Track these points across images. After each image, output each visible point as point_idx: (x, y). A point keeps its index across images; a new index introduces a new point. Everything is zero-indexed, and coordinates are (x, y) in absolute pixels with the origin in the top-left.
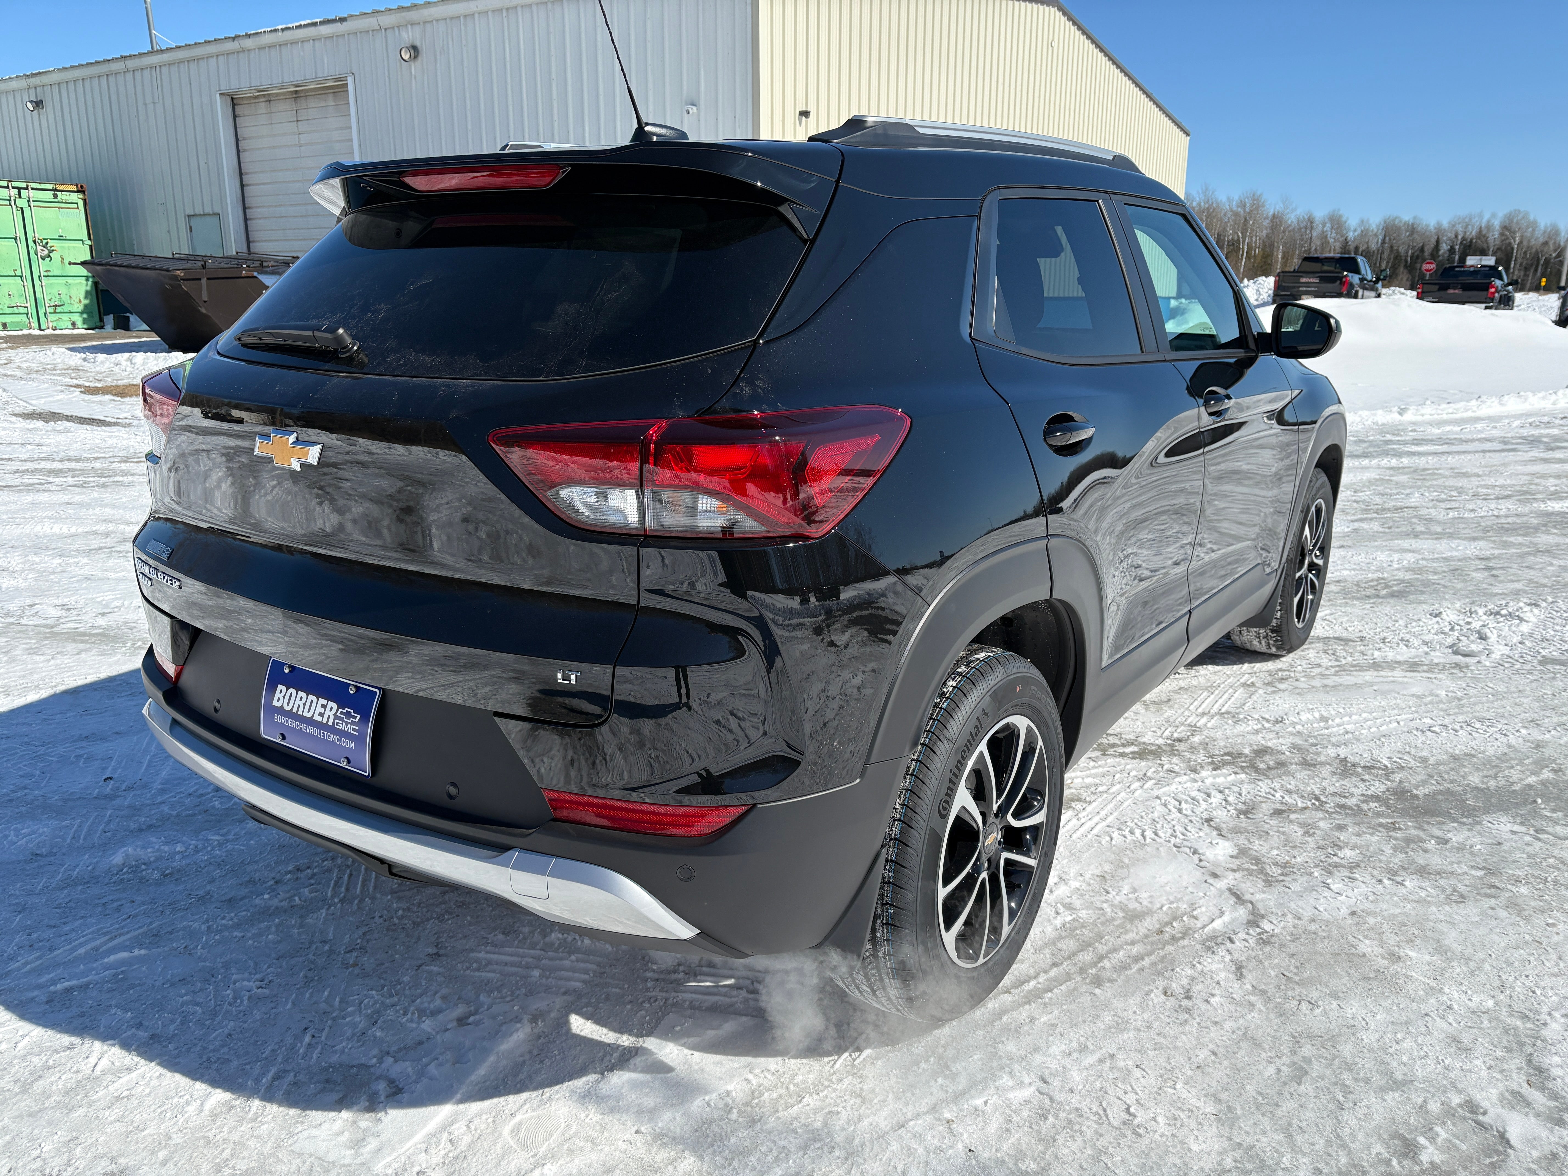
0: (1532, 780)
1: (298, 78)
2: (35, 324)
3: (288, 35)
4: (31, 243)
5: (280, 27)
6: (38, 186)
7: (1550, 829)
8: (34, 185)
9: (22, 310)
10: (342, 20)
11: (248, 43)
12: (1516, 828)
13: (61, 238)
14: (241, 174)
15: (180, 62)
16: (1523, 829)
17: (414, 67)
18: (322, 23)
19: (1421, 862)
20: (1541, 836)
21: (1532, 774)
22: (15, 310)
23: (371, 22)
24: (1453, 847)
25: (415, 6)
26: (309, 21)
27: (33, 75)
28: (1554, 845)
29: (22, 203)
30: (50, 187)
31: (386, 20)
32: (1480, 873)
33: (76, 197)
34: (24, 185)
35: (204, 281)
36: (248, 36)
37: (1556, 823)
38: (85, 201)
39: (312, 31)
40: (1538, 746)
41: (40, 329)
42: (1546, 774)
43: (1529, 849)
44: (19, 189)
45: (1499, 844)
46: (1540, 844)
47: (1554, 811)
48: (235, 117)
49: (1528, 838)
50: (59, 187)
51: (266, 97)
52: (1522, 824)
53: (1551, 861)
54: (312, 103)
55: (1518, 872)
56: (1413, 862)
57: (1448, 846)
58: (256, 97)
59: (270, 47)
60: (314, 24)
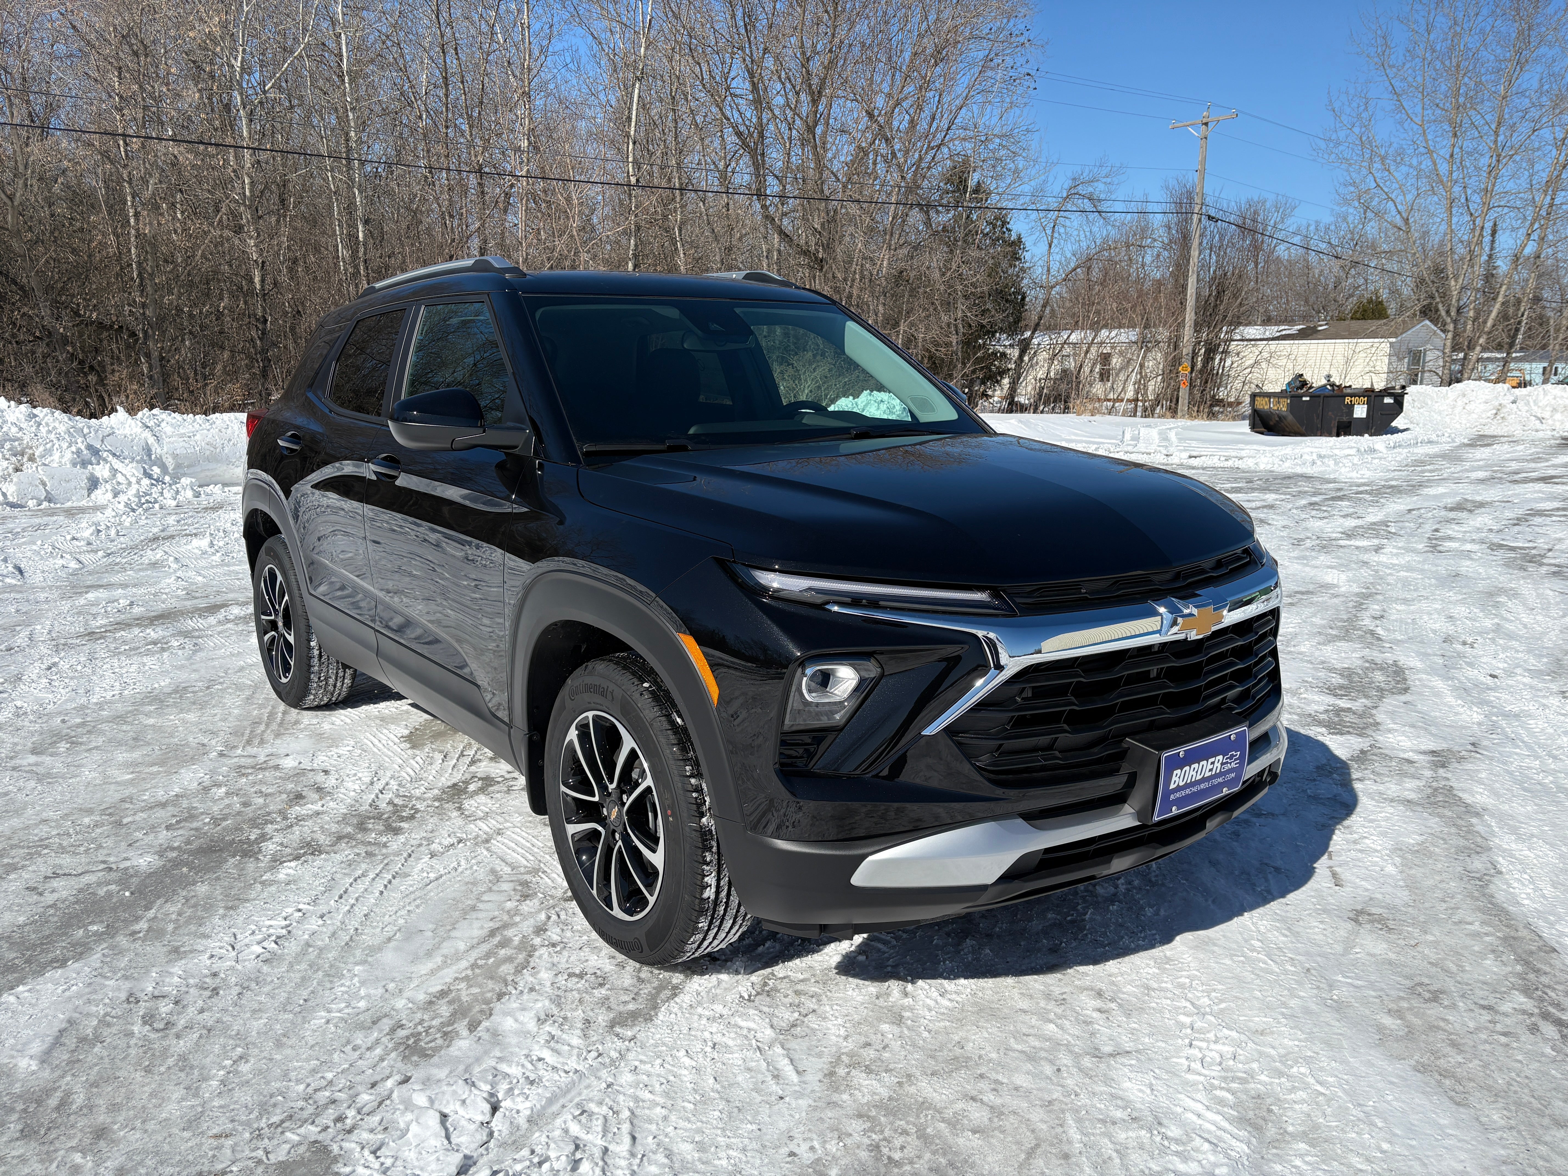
0: (151, 913)
7: (101, 874)
12: (127, 864)
16: (122, 866)
19: (169, 808)
20: (103, 866)
21: (155, 917)
24: (159, 825)
28: (89, 863)
32: (125, 821)
37: (99, 884)
40: (176, 953)
42: (143, 925)
43: (105, 852)
45: (130, 845)
46: (101, 858)
47: (109, 895)
49: (112, 859)
52: (127, 869)
53: (82, 849)
55: (98, 831)
56: (174, 805)
57: (163, 826)
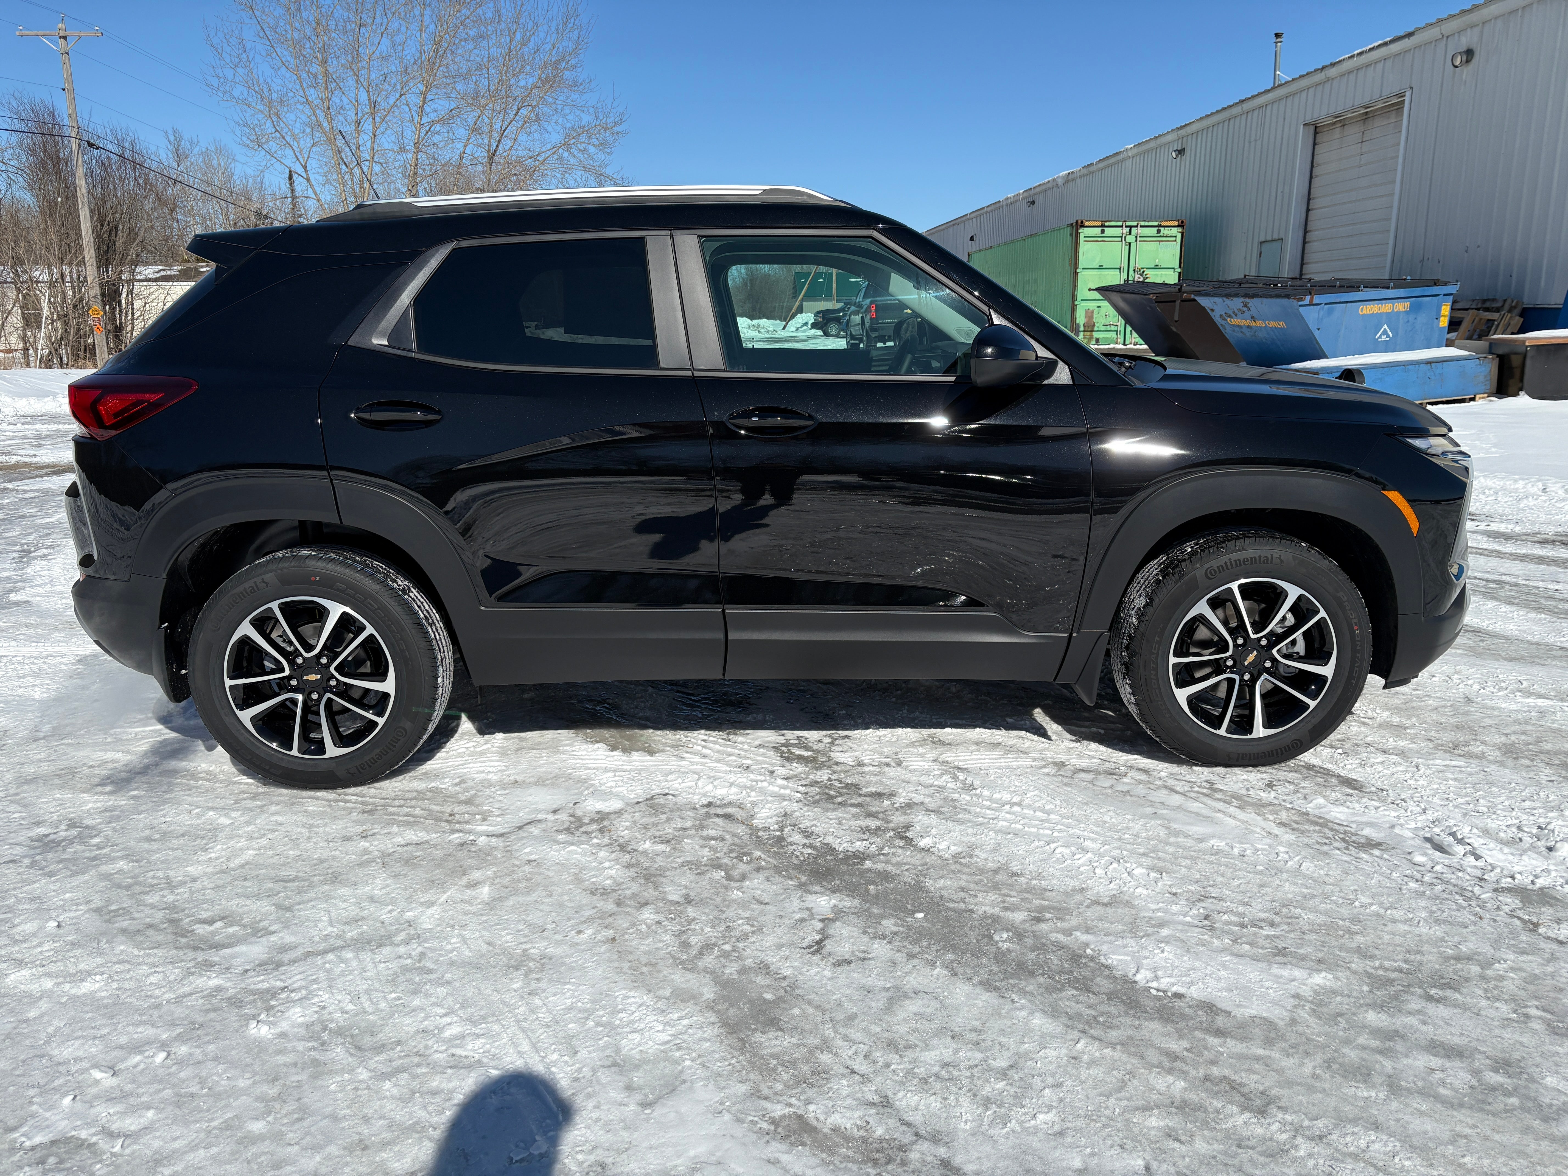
1: (1366, 100)
2: (1121, 340)
3: (1364, 59)
4: (1131, 272)
5: (1356, 52)
6: (1147, 224)
8: (1143, 223)
9: (1113, 328)
10: (1410, 35)
11: (1333, 72)
13: (1157, 267)
14: (1309, 199)
15: (1280, 99)
17: (1466, 72)
18: (1393, 41)
22: (1108, 328)
23: (1435, 32)
25: (1476, 7)
26: (1380, 42)
27: (1182, 127)
29: (1131, 239)
30: (1156, 224)
31: (1449, 27)
33: (1175, 231)
34: (1135, 224)
35: (1178, 303)
36: (1333, 65)
38: (1182, 234)
39: (1384, 51)
41: (1124, 344)
44: (1131, 227)
48: (1315, 144)
50: (1163, 224)
51: (1340, 122)
54: (1378, 122)
58: (1334, 123)
59: (1350, 72)
60: (1385, 44)
